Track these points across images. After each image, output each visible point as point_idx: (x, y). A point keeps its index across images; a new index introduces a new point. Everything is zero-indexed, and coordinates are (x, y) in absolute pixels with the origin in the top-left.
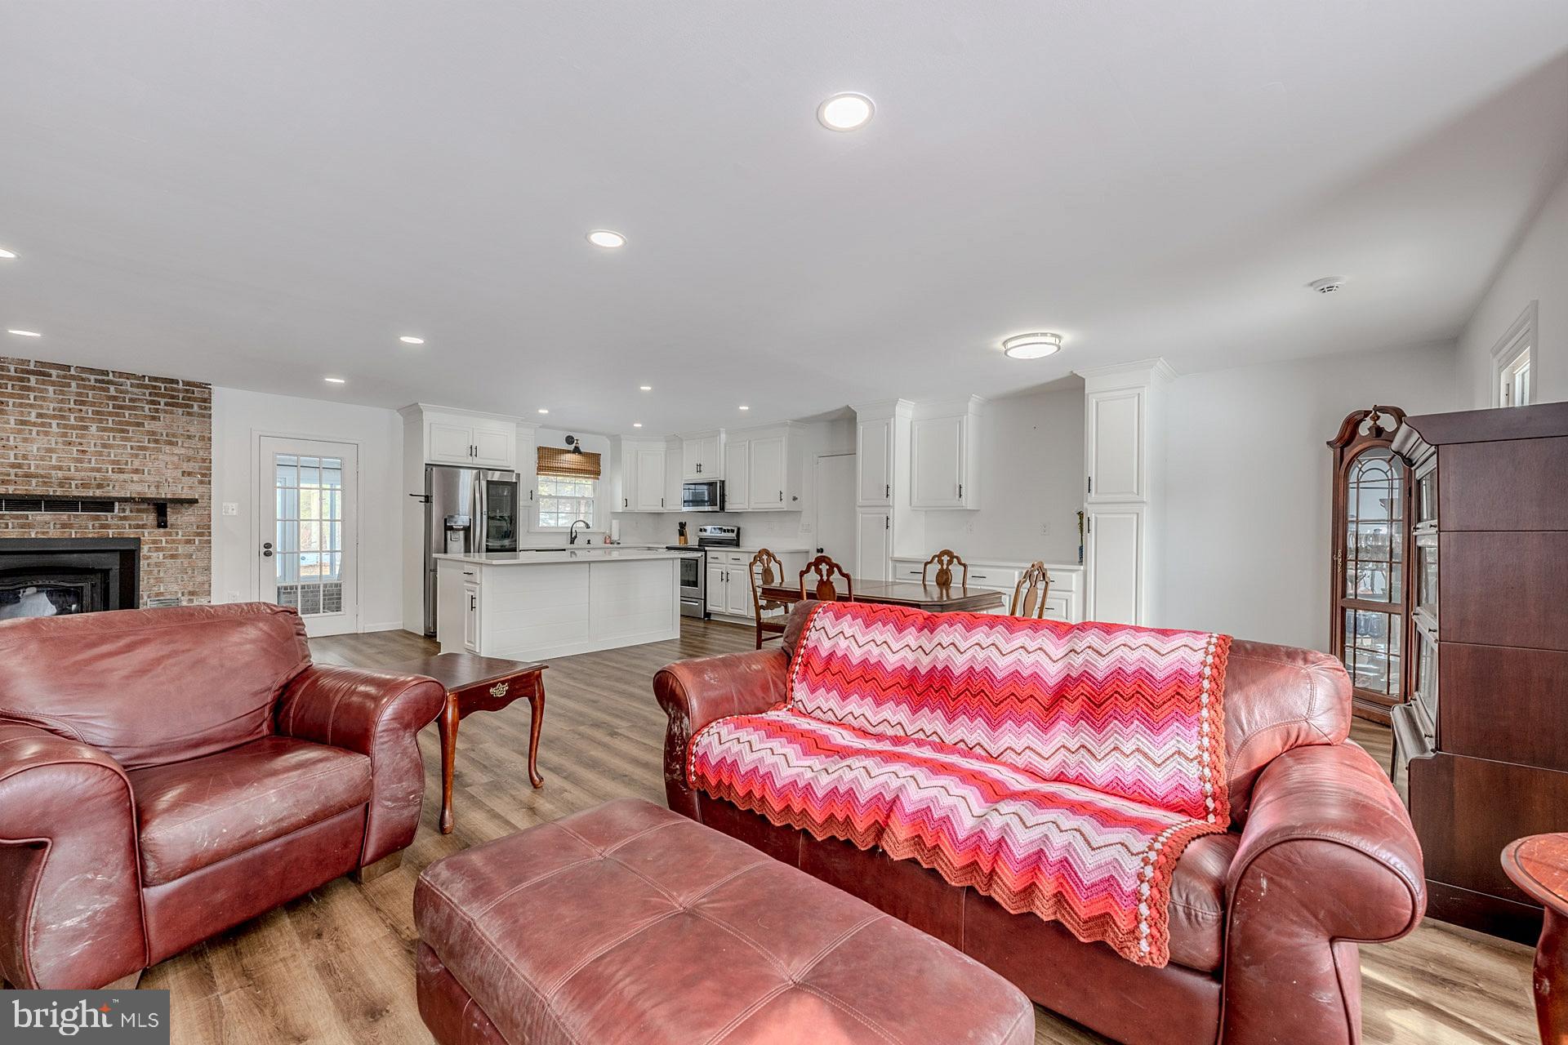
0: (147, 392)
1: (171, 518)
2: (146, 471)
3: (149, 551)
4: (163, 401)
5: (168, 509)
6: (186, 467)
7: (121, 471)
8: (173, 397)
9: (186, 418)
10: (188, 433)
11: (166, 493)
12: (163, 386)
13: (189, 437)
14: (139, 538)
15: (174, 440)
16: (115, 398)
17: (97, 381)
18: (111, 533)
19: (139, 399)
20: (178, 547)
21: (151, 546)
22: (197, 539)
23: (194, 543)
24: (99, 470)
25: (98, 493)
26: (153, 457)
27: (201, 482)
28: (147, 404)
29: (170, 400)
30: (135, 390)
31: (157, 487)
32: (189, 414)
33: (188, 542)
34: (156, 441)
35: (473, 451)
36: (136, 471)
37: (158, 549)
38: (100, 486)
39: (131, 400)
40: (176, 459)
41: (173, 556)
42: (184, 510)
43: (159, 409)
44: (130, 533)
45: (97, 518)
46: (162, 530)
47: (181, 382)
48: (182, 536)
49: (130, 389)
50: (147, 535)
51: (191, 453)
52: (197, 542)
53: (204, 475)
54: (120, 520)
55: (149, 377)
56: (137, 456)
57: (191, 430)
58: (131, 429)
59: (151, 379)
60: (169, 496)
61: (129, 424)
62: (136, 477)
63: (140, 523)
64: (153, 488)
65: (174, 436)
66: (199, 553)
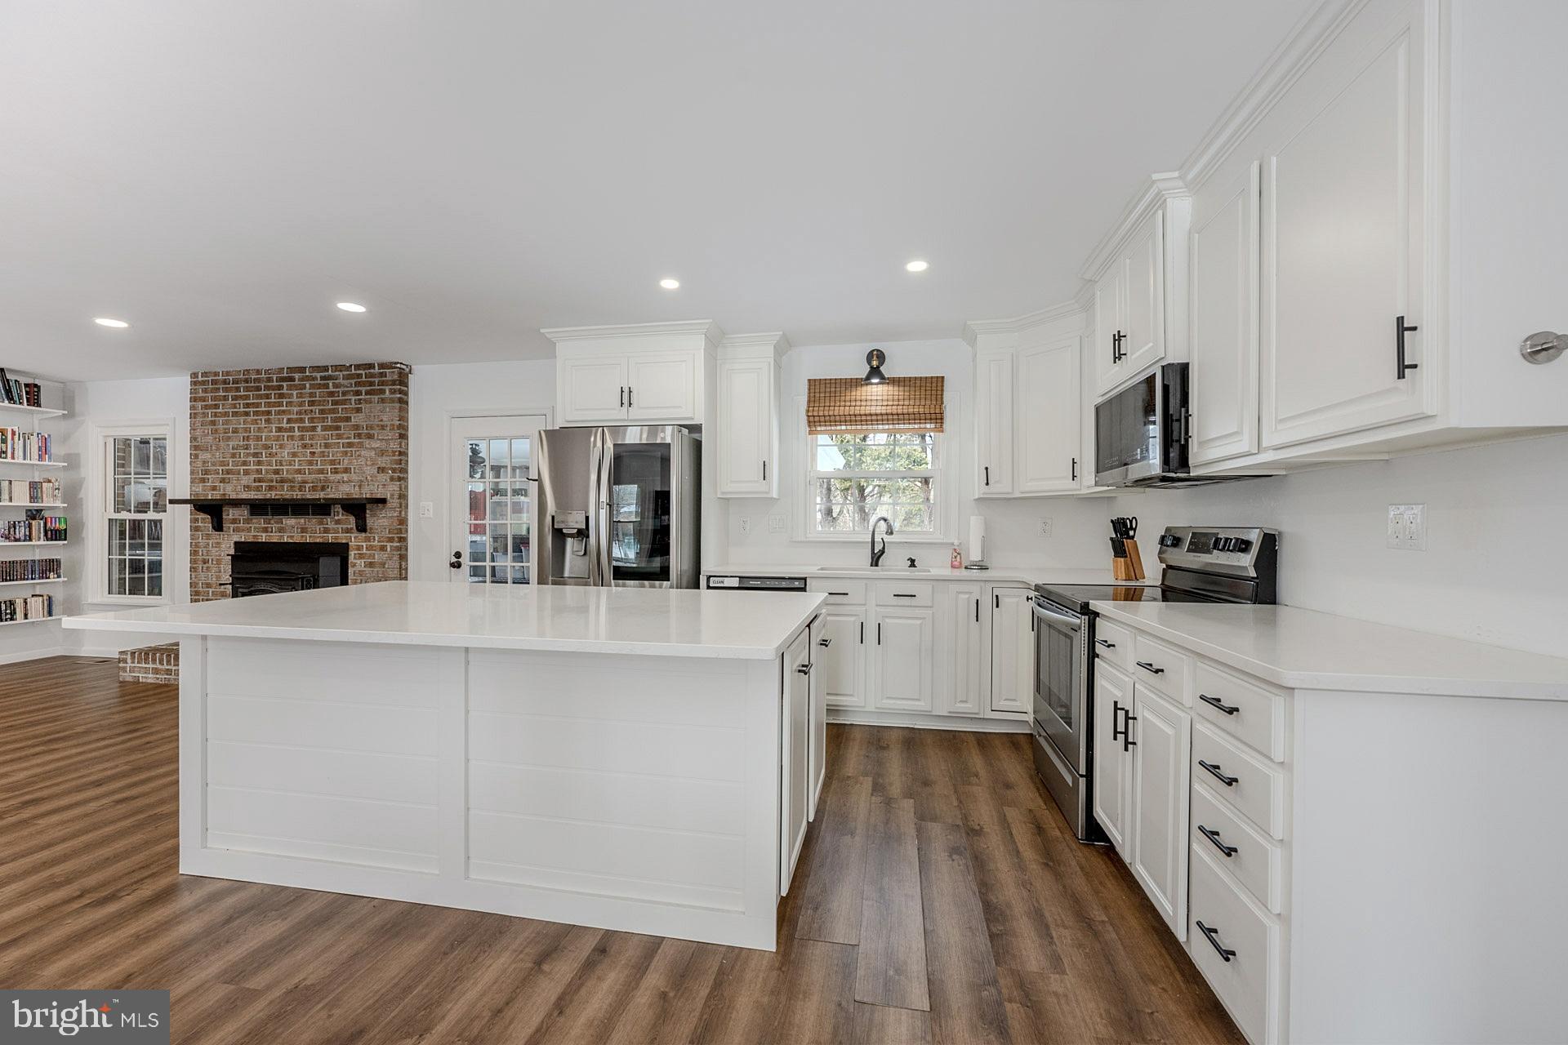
0: (353, 381)
1: (370, 522)
2: (352, 469)
3: (355, 558)
4: (364, 389)
5: (368, 511)
6: (383, 461)
7: (336, 471)
8: (372, 384)
9: (379, 407)
10: (381, 423)
11: (366, 493)
12: (363, 372)
13: (383, 427)
14: (347, 544)
15: (371, 432)
16: (332, 394)
17: (322, 378)
18: (330, 538)
19: (348, 391)
20: (374, 554)
21: (356, 552)
22: (389, 545)
23: (386, 551)
24: (321, 471)
25: (322, 495)
26: (358, 453)
27: (392, 479)
28: (354, 395)
29: (368, 388)
30: (346, 382)
31: (360, 486)
32: (383, 401)
33: (383, 548)
34: (359, 436)
35: (626, 397)
36: (347, 470)
37: (361, 556)
38: (323, 488)
39: (344, 394)
40: (373, 453)
41: (371, 565)
42: (378, 512)
43: (361, 399)
44: (342, 538)
45: (321, 523)
46: (363, 535)
47: (376, 365)
48: (379, 542)
49: (341, 381)
50: (355, 540)
51: (383, 445)
52: (389, 549)
53: (394, 471)
54: (336, 524)
55: (355, 366)
56: (346, 453)
57: (385, 419)
58: (342, 424)
59: (358, 367)
60: (368, 496)
61: (341, 419)
62: (345, 477)
63: (349, 527)
64: (357, 488)
65: (372, 428)
66: (390, 562)
